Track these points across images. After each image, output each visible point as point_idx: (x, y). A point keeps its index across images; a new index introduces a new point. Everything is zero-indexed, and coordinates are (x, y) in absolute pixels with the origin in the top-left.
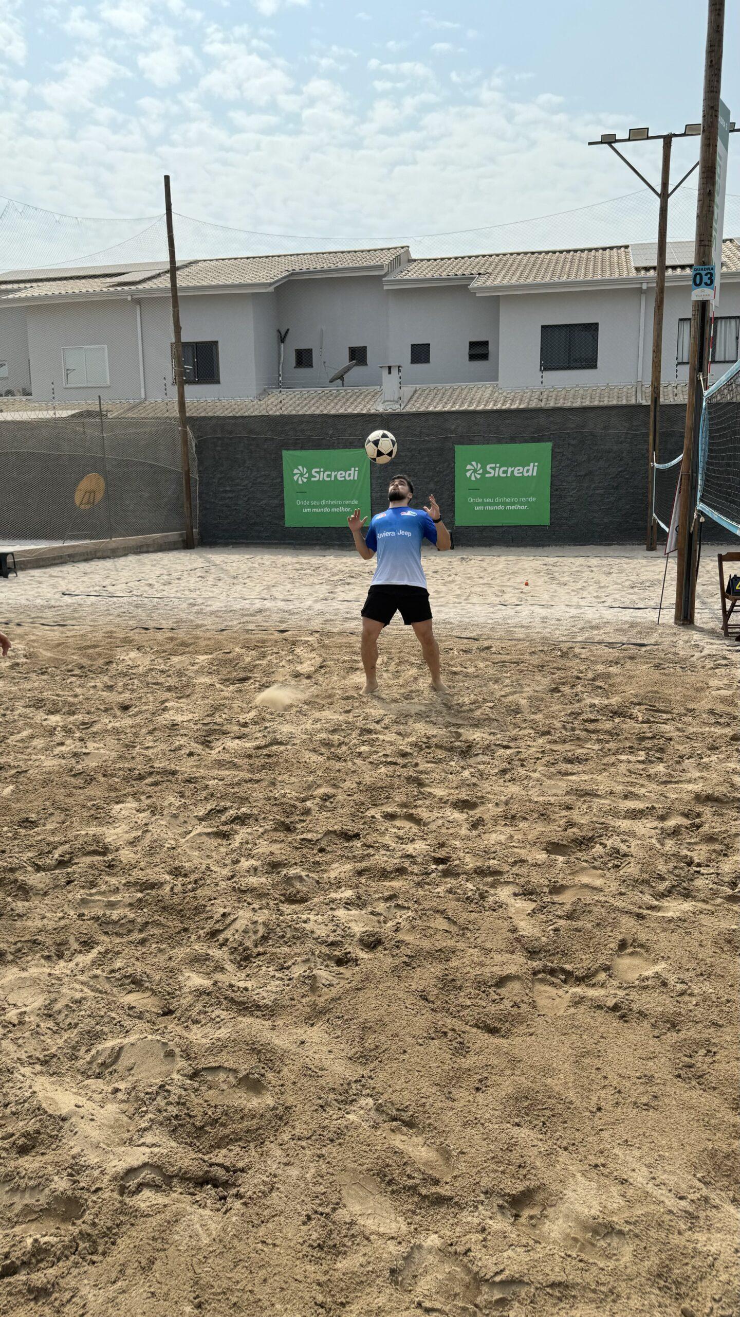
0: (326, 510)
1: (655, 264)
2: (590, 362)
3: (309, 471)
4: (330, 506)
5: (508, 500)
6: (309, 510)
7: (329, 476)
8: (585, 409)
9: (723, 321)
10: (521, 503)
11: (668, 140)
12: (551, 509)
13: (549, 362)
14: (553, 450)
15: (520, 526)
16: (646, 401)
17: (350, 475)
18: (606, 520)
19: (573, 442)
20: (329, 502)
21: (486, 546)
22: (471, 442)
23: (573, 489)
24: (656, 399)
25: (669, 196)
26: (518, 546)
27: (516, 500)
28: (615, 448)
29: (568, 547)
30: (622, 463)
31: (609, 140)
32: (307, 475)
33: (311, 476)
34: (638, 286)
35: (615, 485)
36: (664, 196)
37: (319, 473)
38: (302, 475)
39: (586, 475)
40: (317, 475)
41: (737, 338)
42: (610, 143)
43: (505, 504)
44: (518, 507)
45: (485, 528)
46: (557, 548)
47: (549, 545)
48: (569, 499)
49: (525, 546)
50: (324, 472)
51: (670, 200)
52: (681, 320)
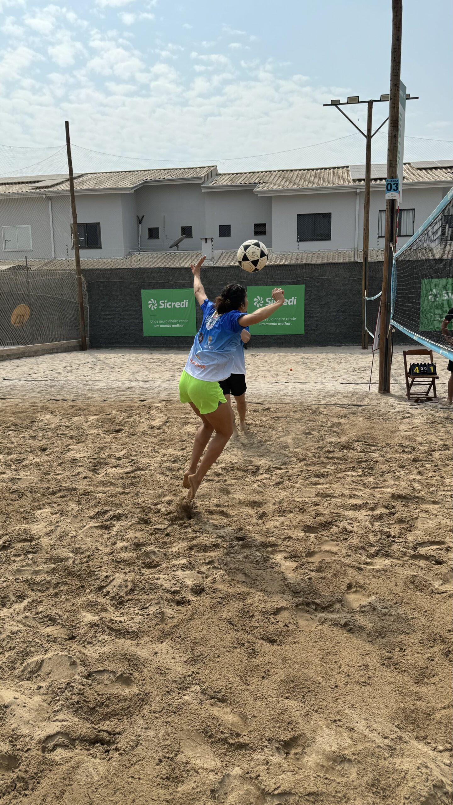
0: (169, 326)
1: (364, 177)
2: (327, 237)
3: (158, 302)
4: (171, 324)
5: (279, 319)
6: (158, 326)
7: (170, 305)
8: (324, 265)
9: (405, 212)
10: (287, 321)
11: (370, 104)
12: (305, 325)
13: (302, 236)
14: (305, 289)
15: (287, 335)
16: (360, 260)
17: (183, 304)
18: (337, 331)
19: (317, 284)
20: (171, 321)
21: (266, 347)
22: (256, 284)
23: (318, 313)
24: (366, 258)
25: (372, 137)
26: (286, 347)
27: (284, 319)
28: (342, 288)
29: (315, 347)
30: (346, 297)
31: (336, 103)
32: (156, 305)
33: (159, 305)
34: (354, 190)
35: (343, 310)
36: (369, 137)
37: (164, 303)
38: (153, 304)
39: (325, 304)
40: (163, 305)
41: (414, 222)
42: (336, 105)
43: (278, 322)
44: (285, 323)
45: (266, 336)
46: (309, 348)
47: (304, 346)
48: (315, 319)
49: (290, 347)
50: (167, 303)
51: (373, 139)
52: (380, 211)
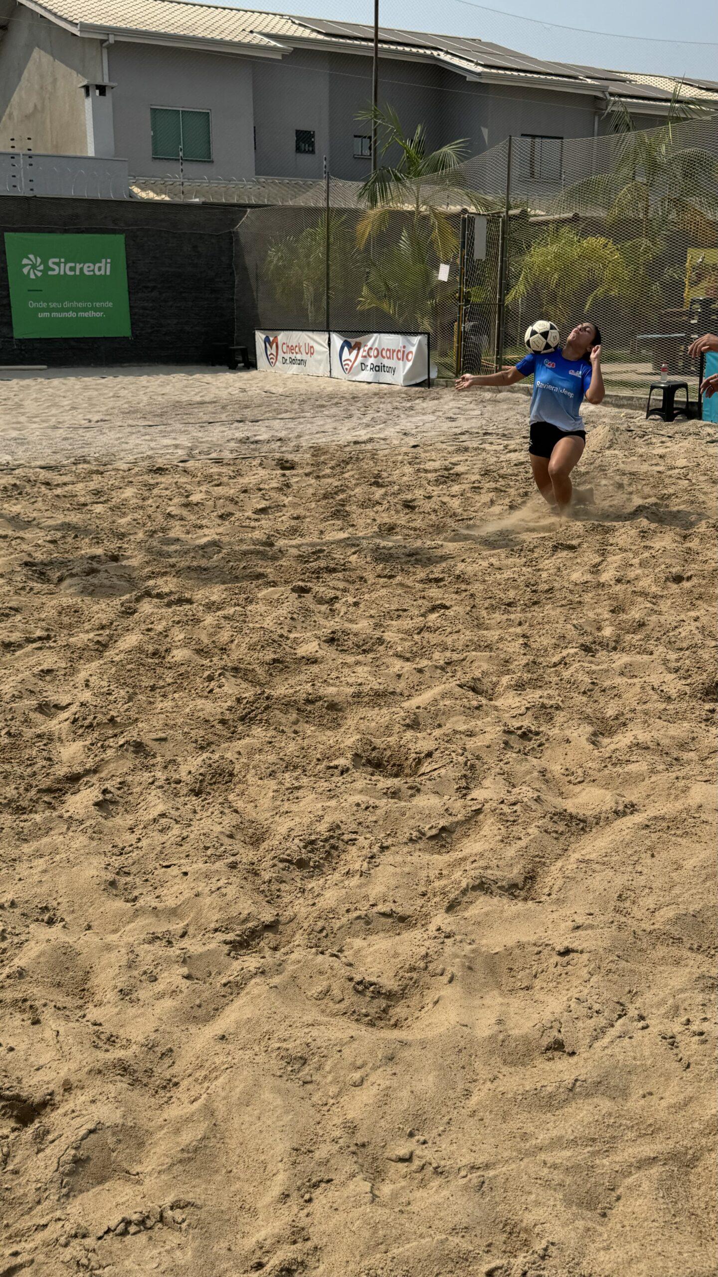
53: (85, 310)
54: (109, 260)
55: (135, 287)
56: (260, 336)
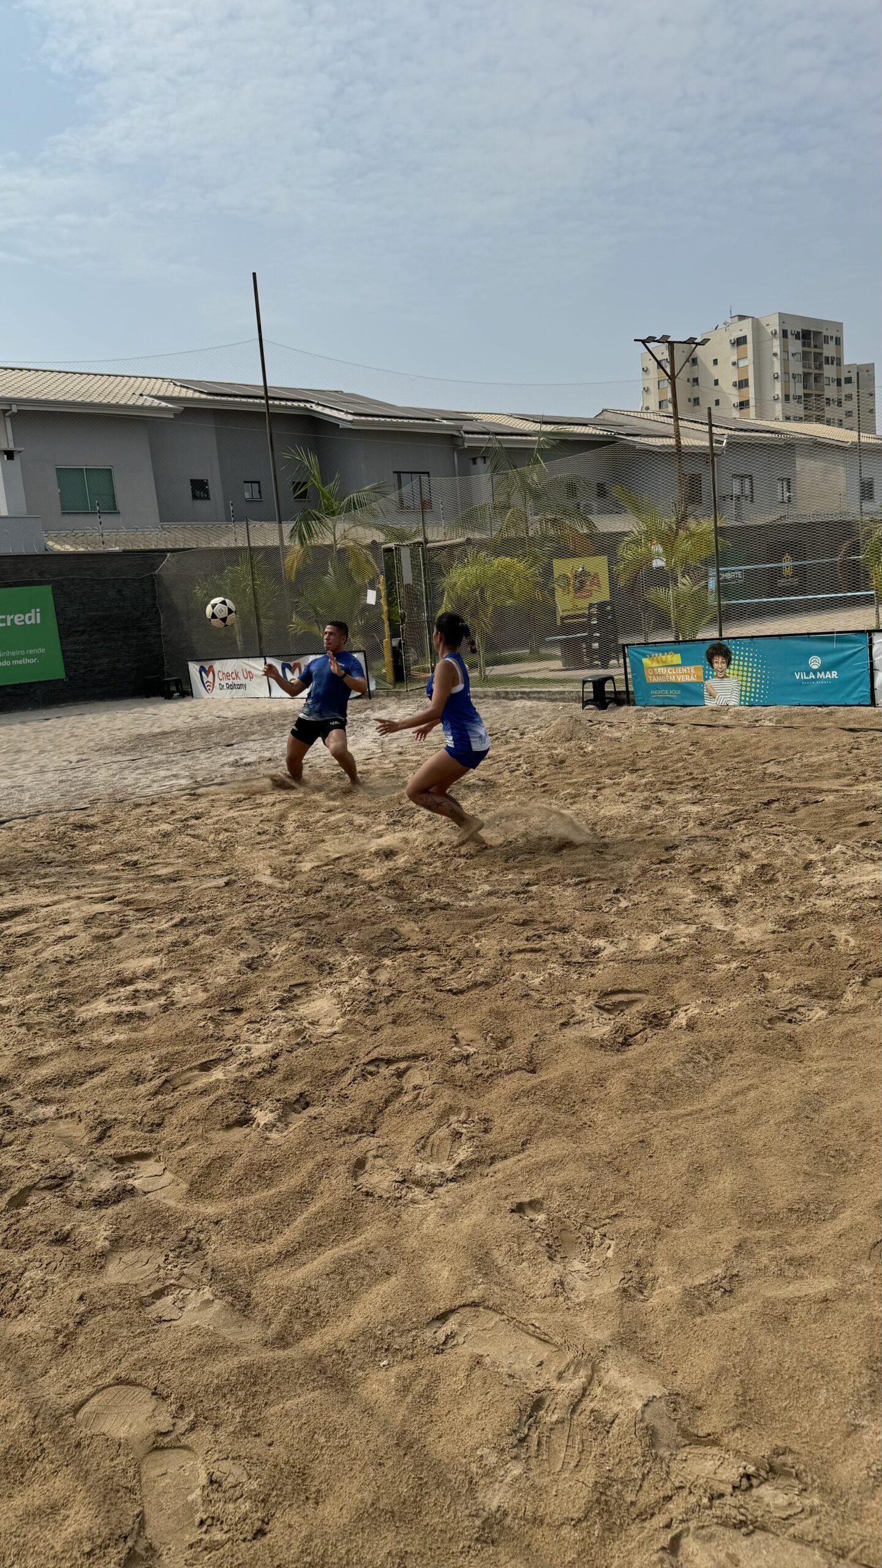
53: (20, 657)
54: (38, 610)
55: (65, 631)
56: (194, 668)
